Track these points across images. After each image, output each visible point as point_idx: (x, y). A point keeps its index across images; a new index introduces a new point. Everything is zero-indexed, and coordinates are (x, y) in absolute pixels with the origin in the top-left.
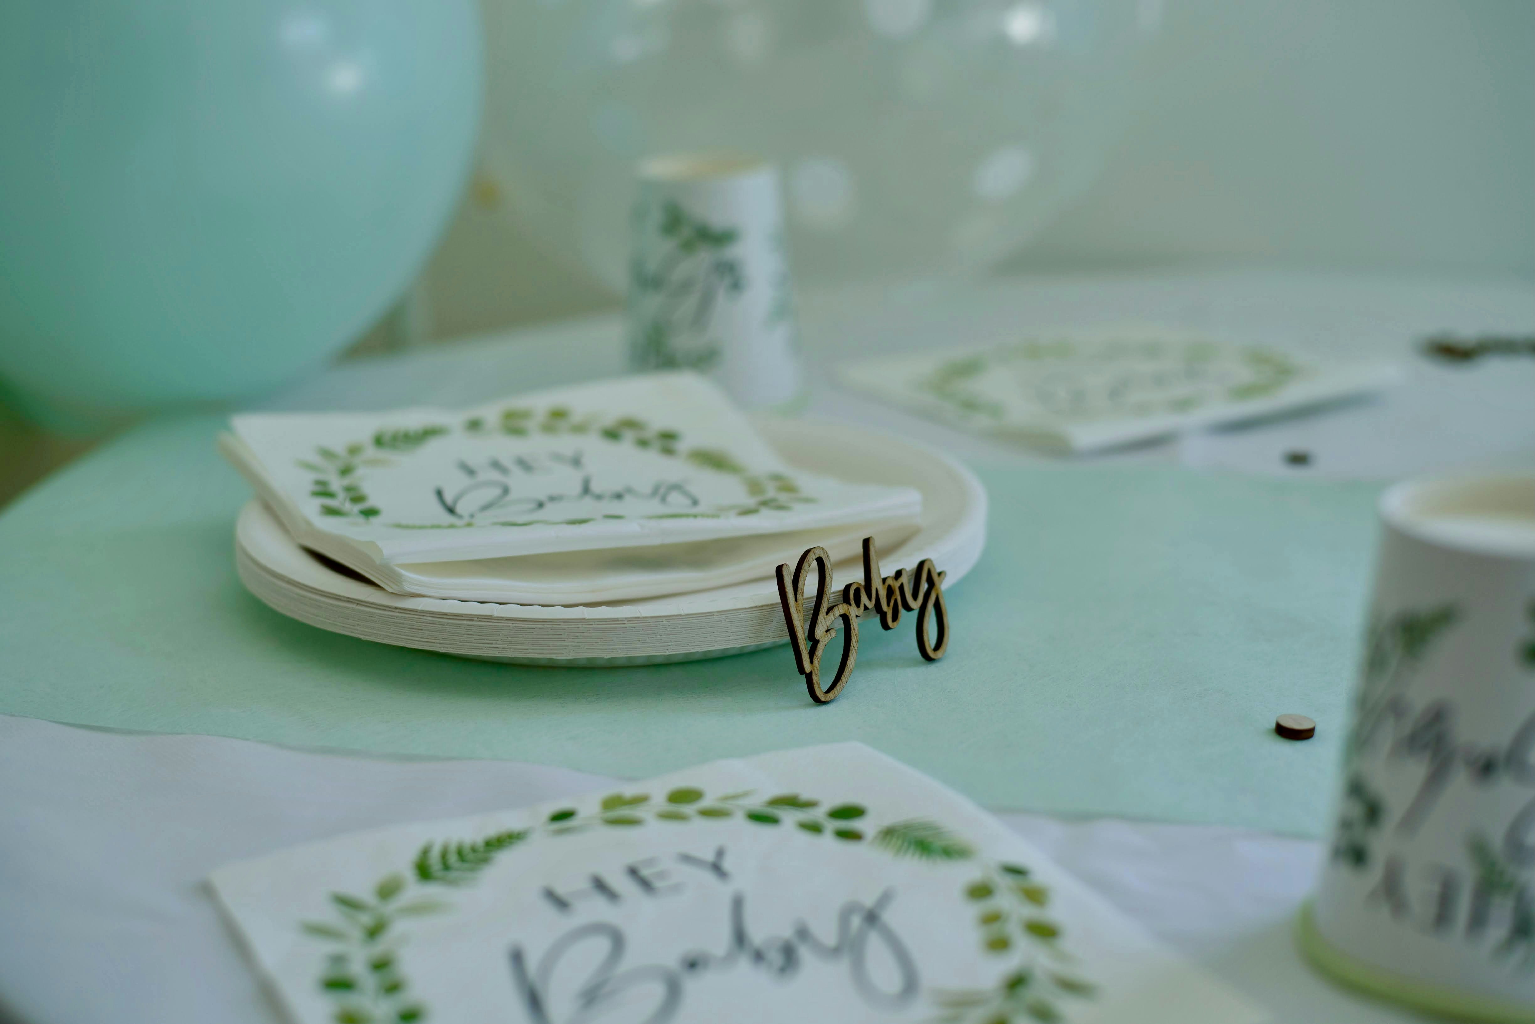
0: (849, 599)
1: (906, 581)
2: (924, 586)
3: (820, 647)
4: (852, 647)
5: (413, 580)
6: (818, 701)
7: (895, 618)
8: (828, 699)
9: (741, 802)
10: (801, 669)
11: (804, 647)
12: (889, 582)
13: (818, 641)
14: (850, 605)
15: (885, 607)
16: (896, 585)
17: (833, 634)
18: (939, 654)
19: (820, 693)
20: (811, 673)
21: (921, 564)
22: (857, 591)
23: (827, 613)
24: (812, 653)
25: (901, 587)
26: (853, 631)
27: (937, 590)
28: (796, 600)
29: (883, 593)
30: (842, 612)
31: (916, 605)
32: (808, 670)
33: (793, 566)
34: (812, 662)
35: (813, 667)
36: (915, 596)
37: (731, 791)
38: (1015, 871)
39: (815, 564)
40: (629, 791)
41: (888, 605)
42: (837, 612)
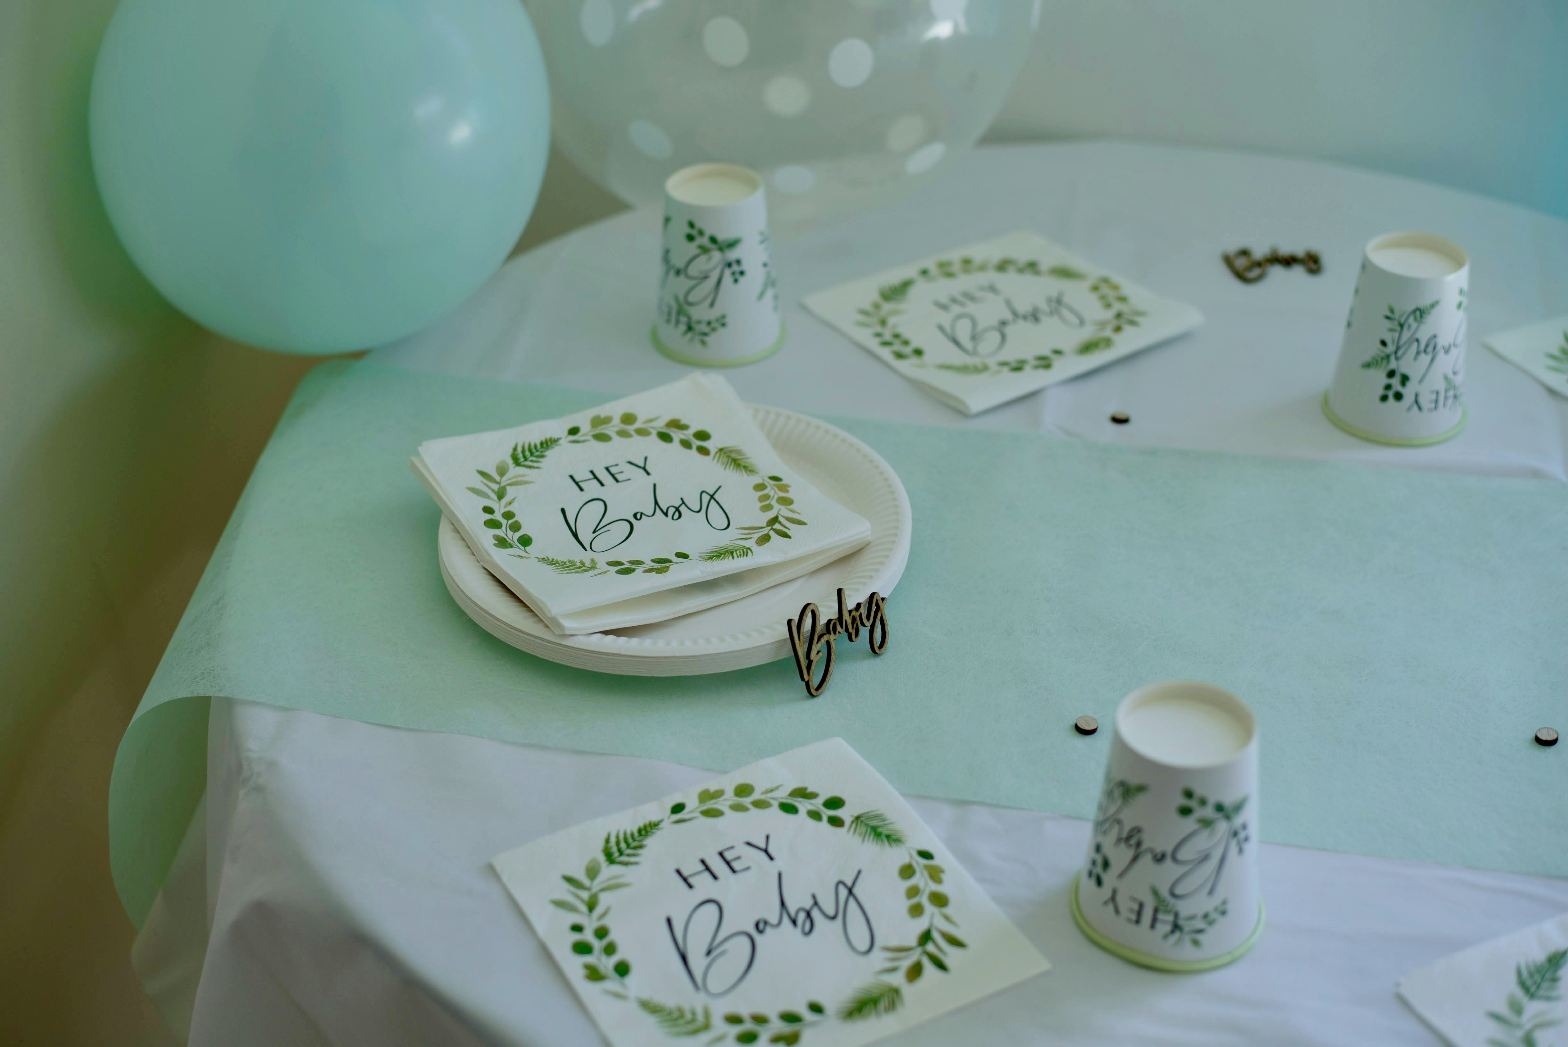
0: (830, 631)
1: (863, 610)
2: (874, 608)
3: (814, 664)
4: (832, 659)
5: (569, 624)
6: (812, 695)
7: (857, 635)
8: (818, 693)
9: (775, 794)
10: (803, 679)
11: (804, 662)
12: (853, 613)
13: (812, 661)
14: (831, 634)
15: (851, 630)
16: (857, 614)
17: (821, 654)
18: (883, 650)
19: (813, 691)
20: (808, 681)
21: (873, 595)
22: (835, 625)
23: (817, 643)
24: (809, 667)
25: (860, 616)
26: (832, 650)
27: (881, 611)
28: (799, 640)
29: (849, 622)
30: (826, 639)
31: (868, 624)
32: (806, 679)
33: (796, 618)
34: (809, 674)
35: (809, 678)
36: (868, 618)
37: (769, 786)
38: (926, 855)
39: (810, 614)
40: (713, 787)
41: (853, 628)
42: (824, 640)
